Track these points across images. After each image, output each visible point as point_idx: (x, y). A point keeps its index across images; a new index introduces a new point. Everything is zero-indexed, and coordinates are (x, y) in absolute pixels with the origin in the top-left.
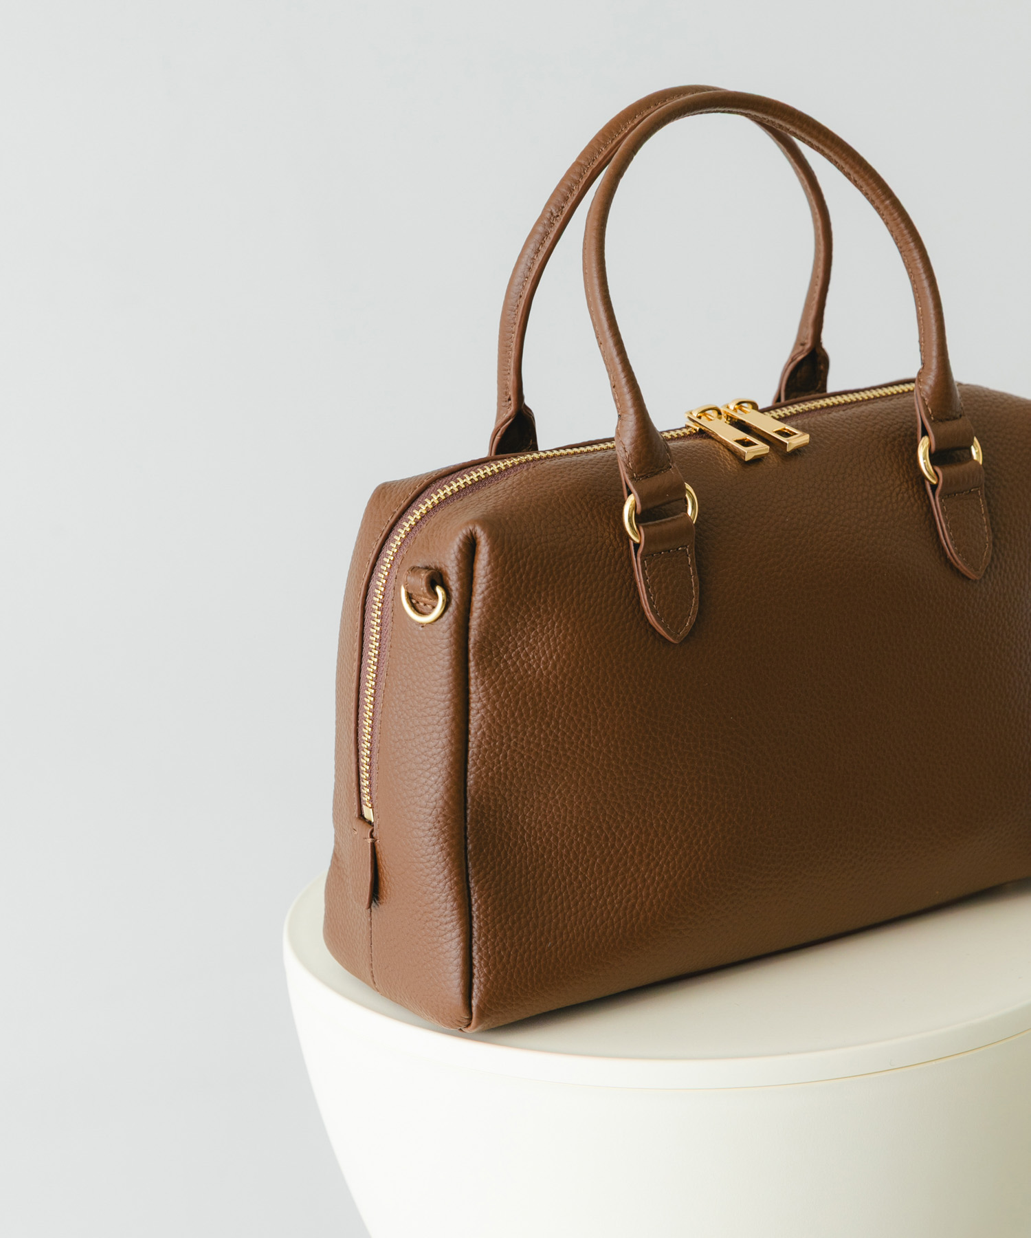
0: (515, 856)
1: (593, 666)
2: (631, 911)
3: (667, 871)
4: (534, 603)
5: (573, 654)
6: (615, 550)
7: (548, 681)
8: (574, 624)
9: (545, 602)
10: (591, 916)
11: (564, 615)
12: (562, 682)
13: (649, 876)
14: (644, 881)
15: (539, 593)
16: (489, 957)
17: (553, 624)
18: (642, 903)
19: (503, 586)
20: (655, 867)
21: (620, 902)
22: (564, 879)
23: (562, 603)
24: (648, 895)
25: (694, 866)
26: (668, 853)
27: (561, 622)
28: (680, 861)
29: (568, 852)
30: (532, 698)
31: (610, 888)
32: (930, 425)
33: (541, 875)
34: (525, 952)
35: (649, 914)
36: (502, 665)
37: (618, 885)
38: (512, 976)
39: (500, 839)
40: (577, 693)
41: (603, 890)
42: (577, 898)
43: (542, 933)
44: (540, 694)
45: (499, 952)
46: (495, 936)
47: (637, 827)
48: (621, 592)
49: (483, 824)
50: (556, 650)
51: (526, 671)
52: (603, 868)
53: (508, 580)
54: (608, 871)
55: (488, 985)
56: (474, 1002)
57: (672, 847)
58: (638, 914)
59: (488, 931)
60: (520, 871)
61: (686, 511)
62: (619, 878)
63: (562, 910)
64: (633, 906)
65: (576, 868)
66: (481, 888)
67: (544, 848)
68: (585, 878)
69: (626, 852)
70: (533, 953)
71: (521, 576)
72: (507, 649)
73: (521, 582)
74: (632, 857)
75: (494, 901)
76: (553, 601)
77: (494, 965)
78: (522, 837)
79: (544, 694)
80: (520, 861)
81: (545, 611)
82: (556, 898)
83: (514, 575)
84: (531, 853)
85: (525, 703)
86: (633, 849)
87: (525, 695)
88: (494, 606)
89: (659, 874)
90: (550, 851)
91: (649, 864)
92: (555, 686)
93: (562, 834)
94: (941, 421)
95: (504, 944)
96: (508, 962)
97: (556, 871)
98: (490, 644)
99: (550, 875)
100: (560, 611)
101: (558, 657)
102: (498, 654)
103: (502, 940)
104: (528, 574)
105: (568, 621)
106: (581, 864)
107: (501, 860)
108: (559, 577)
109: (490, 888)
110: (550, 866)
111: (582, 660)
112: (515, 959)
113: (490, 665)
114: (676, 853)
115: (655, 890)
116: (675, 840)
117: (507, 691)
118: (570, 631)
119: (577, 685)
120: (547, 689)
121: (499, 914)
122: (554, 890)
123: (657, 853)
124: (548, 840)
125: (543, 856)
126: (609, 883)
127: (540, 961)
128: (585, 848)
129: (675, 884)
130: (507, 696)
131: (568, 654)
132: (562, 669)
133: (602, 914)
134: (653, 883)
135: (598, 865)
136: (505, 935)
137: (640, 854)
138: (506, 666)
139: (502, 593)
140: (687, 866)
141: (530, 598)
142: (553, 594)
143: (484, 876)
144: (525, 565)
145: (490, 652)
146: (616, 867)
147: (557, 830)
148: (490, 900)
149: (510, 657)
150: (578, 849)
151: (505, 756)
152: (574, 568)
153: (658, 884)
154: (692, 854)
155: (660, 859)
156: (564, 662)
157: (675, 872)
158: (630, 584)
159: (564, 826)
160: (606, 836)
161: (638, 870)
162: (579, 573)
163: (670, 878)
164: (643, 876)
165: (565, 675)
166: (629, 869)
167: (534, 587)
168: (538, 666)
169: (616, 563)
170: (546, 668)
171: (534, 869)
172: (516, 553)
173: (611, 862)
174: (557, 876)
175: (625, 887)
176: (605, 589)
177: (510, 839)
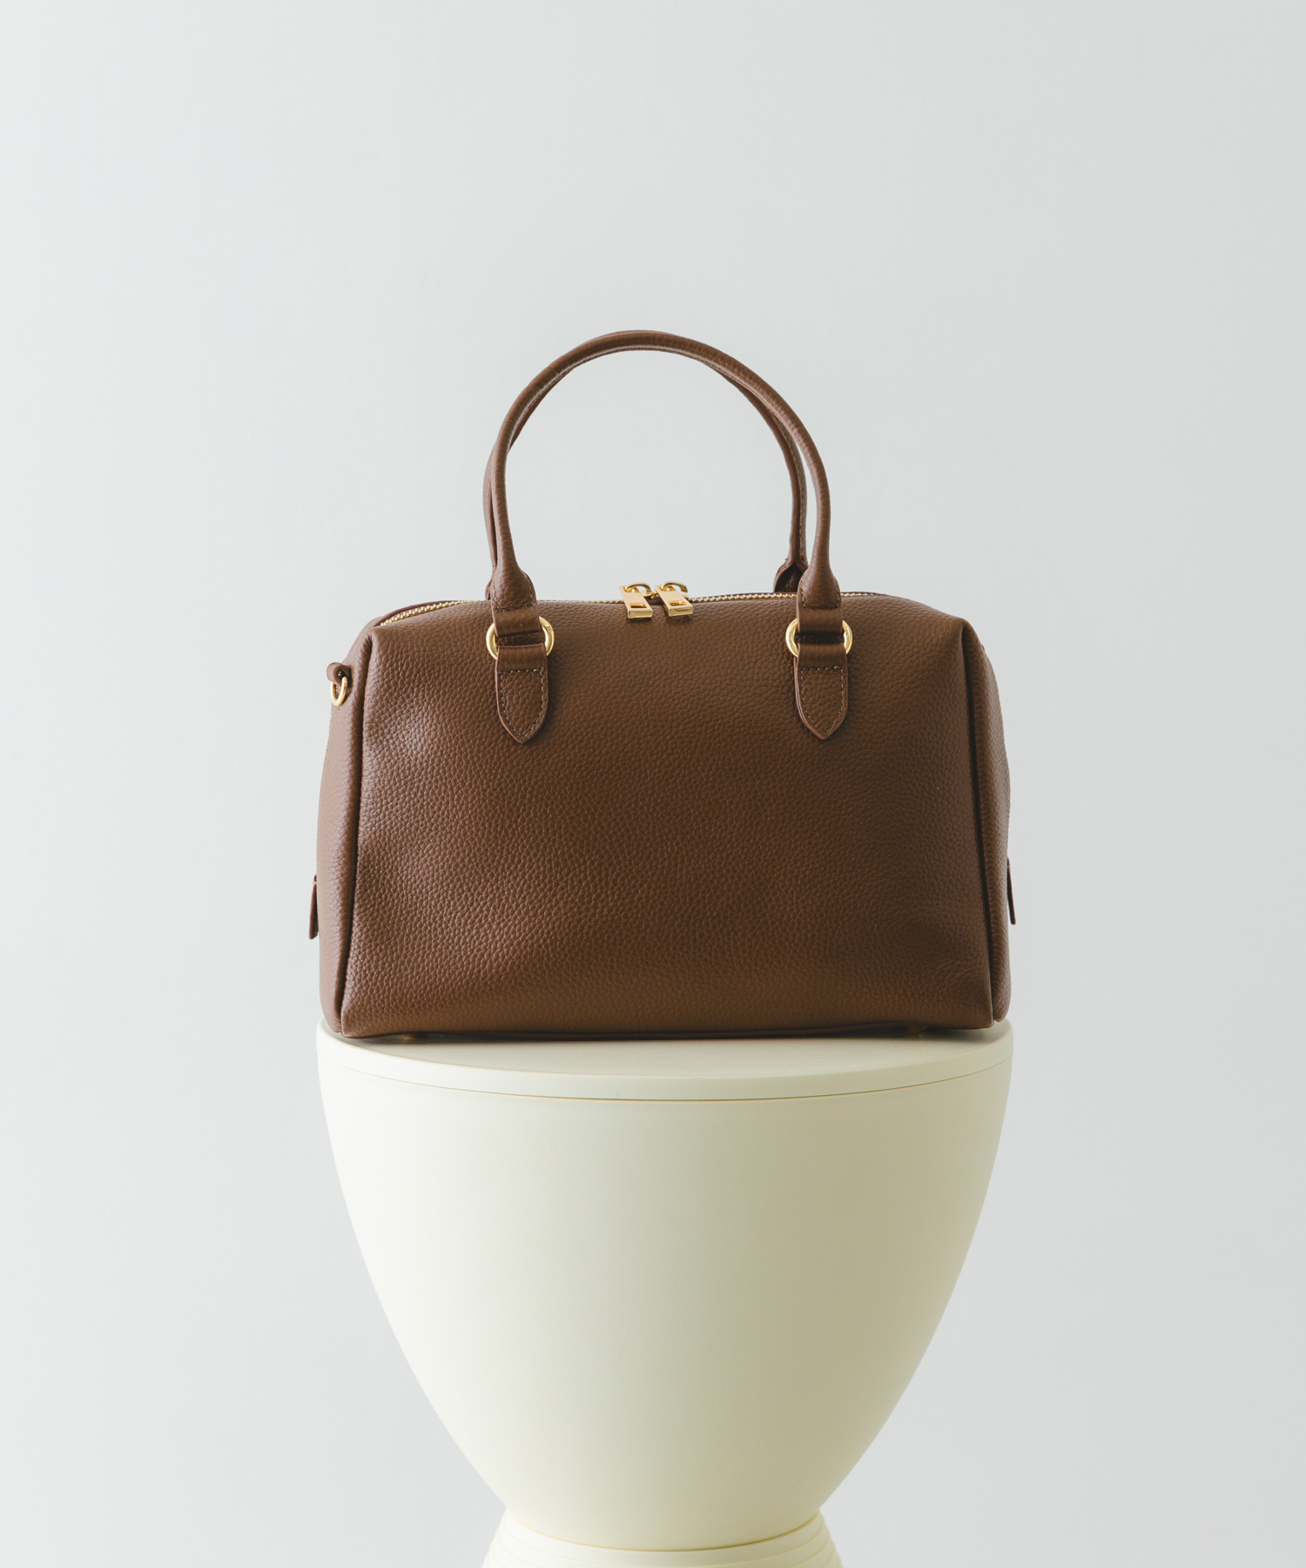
0: (394, 901)
1: (451, 751)
2: (480, 959)
3: (514, 932)
4: (408, 696)
5: (436, 740)
6: (482, 665)
7: (416, 759)
8: (438, 716)
9: (417, 696)
10: (446, 957)
11: (431, 708)
12: (426, 761)
13: (499, 933)
14: (494, 937)
15: (413, 688)
16: (357, 974)
17: (423, 714)
18: (490, 955)
19: (383, 679)
20: (505, 926)
21: (472, 951)
22: (430, 925)
23: (430, 699)
24: (495, 948)
25: (537, 932)
26: (516, 917)
27: (428, 713)
28: (525, 926)
29: (436, 904)
30: (403, 771)
31: (466, 938)
32: (800, 610)
33: (412, 919)
34: (386, 975)
35: (495, 965)
36: (385, 743)
37: (473, 937)
38: (372, 991)
39: (383, 884)
40: (438, 772)
41: (460, 938)
42: (438, 941)
43: (403, 963)
44: (409, 769)
45: (365, 971)
46: (364, 958)
47: (491, 892)
48: (482, 697)
49: (369, 871)
50: (423, 736)
51: (401, 750)
52: (463, 921)
53: (388, 674)
54: (466, 924)
55: (353, 996)
56: (343, 1008)
57: (520, 913)
58: (485, 963)
59: (360, 953)
60: (396, 913)
61: (544, 642)
62: (474, 931)
63: (424, 948)
64: (482, 955)
65: (441, 918)
66: (361, 919)
67: (417, 898)
68: (447, 927)
69: (481, 911)
70: (392, 976)
71: (399, 673)
72: (389, 731)
73: (399, 678)
74: (486, 916)
75: (368, 930)
76: (423, 697)
77: (360, 981)
78: (401, 886)
79: (413, 769)
80: (397, 905)
81: (417, 703)
82: (421, 938)
83: (393, 671)
84: (407, 900)
85: (398, 775)
86: (488, 910)
87: (398, 768)
88: (377, 694)
89: (507, 933)
90: (422, 901)
91: (499, 924)
92: (421, 764)
93: (432, 889)
94: (813, 608)
95: (370, 966)
96: (371, 980)
97: (425, 918)
98: (377, 725)
99: (419, 919)
100: (428, 704)
101: (425, 741)
102: (383, 734)
103: (369, 962)
104: (404, 673)
105: (433, 714)
106: (446, 915)
107: (382, 901)
108: (430, 679)
109: (367, 920)
110: (421, 912)
111: (442, 746)
112: (377, 978)
113: (376, 742)
114: (523, 919)
115: (502, 945)
116: (523, 908)
117: (385, 763)
118: (435, 721)
119: (438, 765)
120: (415, 765)
121: (371, 941)
122: (420, 932)
123: (508, 916)
124: (421, 892)
125: (416, 903)
126: (466, 934)
127: (397, 984)
128: (449, 902)
129: (519, 943)
130: (385, 767)
131: (432, 740)
132: (427, 751)
133: (455, 957)
134: (501, 940)
135: (459, 918)
136: (372, 958)
137: (493, 915)
138: (388, 746)
139: (383, 685)
140: (530, 930)
141: (405, 692)
142: (423, 691)
143: (364, 911)
144: (402, 665)
145: (377, 732)
146: (473, 922)
147: (428, 884)
148: (365, 930)
149: (392, 738)
150: (444, 902)
151: (384, 816)
152: (444, 673)
153: (505, 941)
154: (537, 921)
155: (509, 921)
156: (429, 745)
157: (520, 934)
158: (491, 693)
159: (433, 881)
160: (466, 895)
161: (490, 927)
162: (447, 678)
163: (515, 938)
164: (494, 933)
165: (429, 756)
166: (484, 925)
167: (409, 683)
168: (411, 747)
169: (481, 675)
170: (416, 749)
171: (408, 913)
172: (397, 656)
173: (469, 917)
174: (425, 922)
175: (478, 939)
176: (467, 693)
177: (391, 886)
